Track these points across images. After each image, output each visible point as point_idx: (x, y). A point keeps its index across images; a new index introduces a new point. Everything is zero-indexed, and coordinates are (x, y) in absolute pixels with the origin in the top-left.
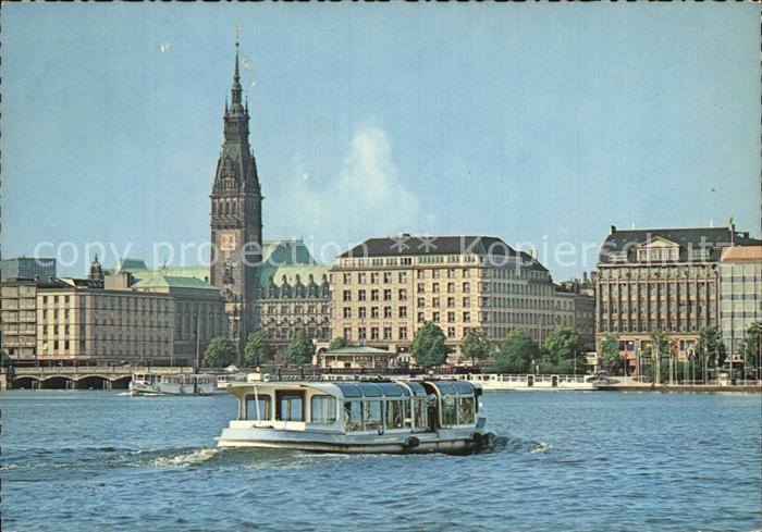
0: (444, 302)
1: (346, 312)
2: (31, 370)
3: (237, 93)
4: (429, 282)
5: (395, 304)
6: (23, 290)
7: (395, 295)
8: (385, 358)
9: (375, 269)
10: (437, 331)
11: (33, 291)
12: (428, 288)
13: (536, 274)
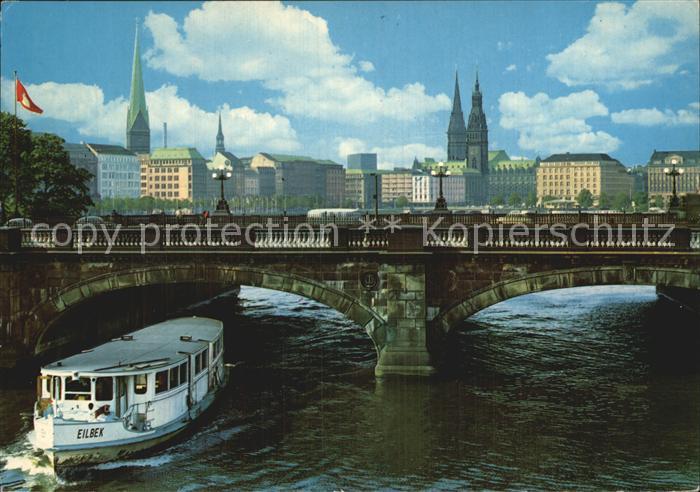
0: (585, 180)
1: (545, 184)
2: (420, 208)
3: (477, 86)
4: (579, 172)
5: (565, 180)
6: (406, 175)
7: (565, 177)
8: (570, 204)
9: (557, 168)
10: (588, 192)
11: (410, 176)
12: (579, 174)
13: (621, 168)
